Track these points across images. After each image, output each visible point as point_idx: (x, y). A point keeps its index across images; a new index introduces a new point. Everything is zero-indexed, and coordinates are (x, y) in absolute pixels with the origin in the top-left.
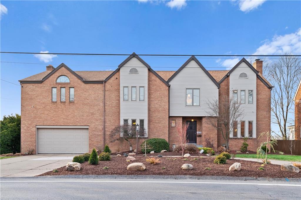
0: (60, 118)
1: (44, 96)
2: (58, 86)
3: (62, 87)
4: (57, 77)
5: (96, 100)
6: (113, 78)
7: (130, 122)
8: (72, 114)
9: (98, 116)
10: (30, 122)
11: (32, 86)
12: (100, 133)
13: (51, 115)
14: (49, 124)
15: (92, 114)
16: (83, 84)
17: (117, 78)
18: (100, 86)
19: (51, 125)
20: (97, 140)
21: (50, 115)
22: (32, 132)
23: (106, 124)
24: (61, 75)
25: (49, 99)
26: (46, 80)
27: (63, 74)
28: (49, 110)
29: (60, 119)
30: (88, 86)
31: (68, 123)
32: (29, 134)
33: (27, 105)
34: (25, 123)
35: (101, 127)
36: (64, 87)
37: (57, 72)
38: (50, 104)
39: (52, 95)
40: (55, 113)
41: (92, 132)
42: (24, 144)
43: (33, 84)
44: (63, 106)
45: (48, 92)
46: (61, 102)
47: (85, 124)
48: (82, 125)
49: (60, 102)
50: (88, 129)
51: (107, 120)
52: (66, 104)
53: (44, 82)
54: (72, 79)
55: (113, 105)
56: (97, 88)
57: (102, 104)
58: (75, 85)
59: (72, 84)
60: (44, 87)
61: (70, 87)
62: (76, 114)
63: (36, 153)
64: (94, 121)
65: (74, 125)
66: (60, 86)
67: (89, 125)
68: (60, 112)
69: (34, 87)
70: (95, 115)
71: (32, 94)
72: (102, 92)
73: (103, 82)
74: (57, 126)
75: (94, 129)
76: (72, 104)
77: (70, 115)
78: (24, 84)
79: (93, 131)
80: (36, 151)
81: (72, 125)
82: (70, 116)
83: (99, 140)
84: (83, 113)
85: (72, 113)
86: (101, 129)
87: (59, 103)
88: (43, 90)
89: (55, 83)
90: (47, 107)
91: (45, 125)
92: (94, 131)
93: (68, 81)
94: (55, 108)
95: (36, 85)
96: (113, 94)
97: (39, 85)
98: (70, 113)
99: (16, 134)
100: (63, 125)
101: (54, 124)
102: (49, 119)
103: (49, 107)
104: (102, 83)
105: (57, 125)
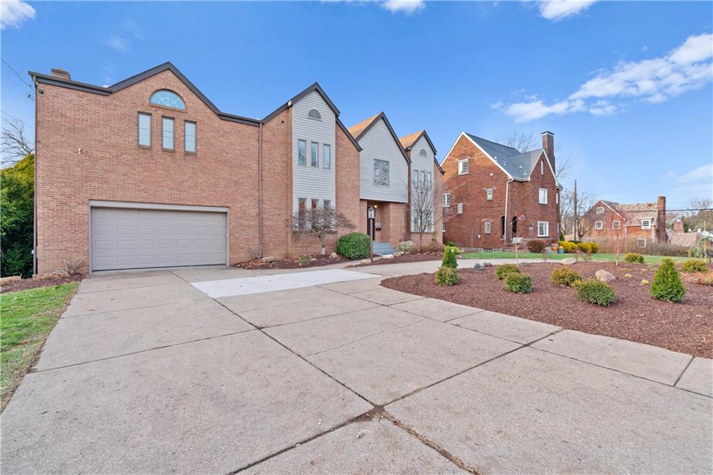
0: (162, 187)
1: (114, 128)
2: (156, 111)
3: (167, 115)
4: (153, 90)
5: (244, 156)
6: (277, 120)
7: (308, 206)
8: (191, 181)
9: (247, 188)
10: (68, 191)
11: (75, 96)
12: (251, 223)
13: (137, 177)
14: (130, 199)
15: (237, 183)
16: (217, 119)
17: (283, 122)
18: (251, 130)
19: (137, 201)
20: (246, 237)
21: (132, 176)
22: (77, 216)
23: (264, 206)
24: (164, 87)
25: (131, 138)
26: (122, 92)
27: (168, 88)
28: (129, 165)
29: (160, 188)
30: (228, 125)
31: (182, 198)
32: (68, 221)
33: (60, 144)
34: (51, 190)
35: (254, 212)
36: (171, 116)
37: (153, 78)
38: (134, 151)
39: (138, 129)
40: (147, 174)
41: (237, 221)
42: (48, 248)
43: (81, 93)
44: (169, 159)
45: (127, 120)
46: (165, 151)
47: (222, 203)
48: (214, 205)
49: (160, 149)
50: (226, 213)
51: (266, 198)
52: (177, 155)
53: (116, 95)
54: (191, 105)
55: (276, 171)
56: (246, 133)
57: (255, 166)
58: (198, 118)
59: (191, 115)
60: (116, 106)
61: (185, 121)
62: (201, 181)
63: (88, 270)
64: (239, 198)
65: (197, 204)
66: (161, 112)
67: (229, 205)
68: (160, 171)
69: (84, 101)
70: (242, 187)
71: (77, 117)
72: (256, 144)
73: (259, 123)
74: (150, 205)
75: (239, 215)
76: (191, 157)
77: (186, 181)
78: (49, 87)
79: (239, 218)
80: (88, 266)
81: (192, 204)
82: (186, 183)
83: (250, 237)
84: (217, 180)
85: (192, 178)
86: (255, 215)
87: (159, 153)
88: (112, 112)
89: (148, 102)
90: (124, 156)
91: (119, 200)
92: (241, 218)
93: (181, 106)
94: (147, 161)
95: (92, 96)
96: (277, 150)
97: (100, 98)
98: (186, 178)
99: (12, 219)
100: (170, 202)
101: (144, 201)
102: (132, 186)
103: (130, 157)
104: (257, 125)
105: (154, 202)
